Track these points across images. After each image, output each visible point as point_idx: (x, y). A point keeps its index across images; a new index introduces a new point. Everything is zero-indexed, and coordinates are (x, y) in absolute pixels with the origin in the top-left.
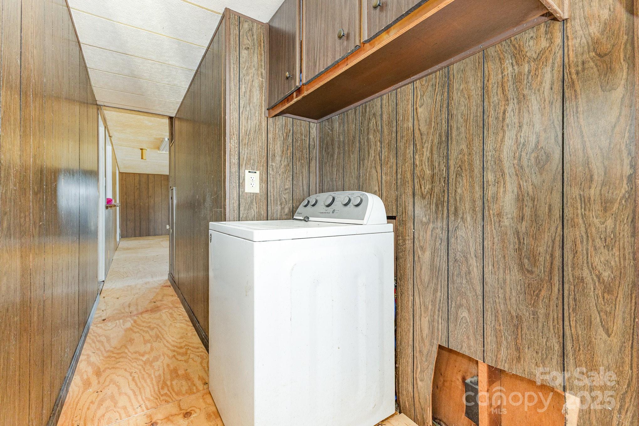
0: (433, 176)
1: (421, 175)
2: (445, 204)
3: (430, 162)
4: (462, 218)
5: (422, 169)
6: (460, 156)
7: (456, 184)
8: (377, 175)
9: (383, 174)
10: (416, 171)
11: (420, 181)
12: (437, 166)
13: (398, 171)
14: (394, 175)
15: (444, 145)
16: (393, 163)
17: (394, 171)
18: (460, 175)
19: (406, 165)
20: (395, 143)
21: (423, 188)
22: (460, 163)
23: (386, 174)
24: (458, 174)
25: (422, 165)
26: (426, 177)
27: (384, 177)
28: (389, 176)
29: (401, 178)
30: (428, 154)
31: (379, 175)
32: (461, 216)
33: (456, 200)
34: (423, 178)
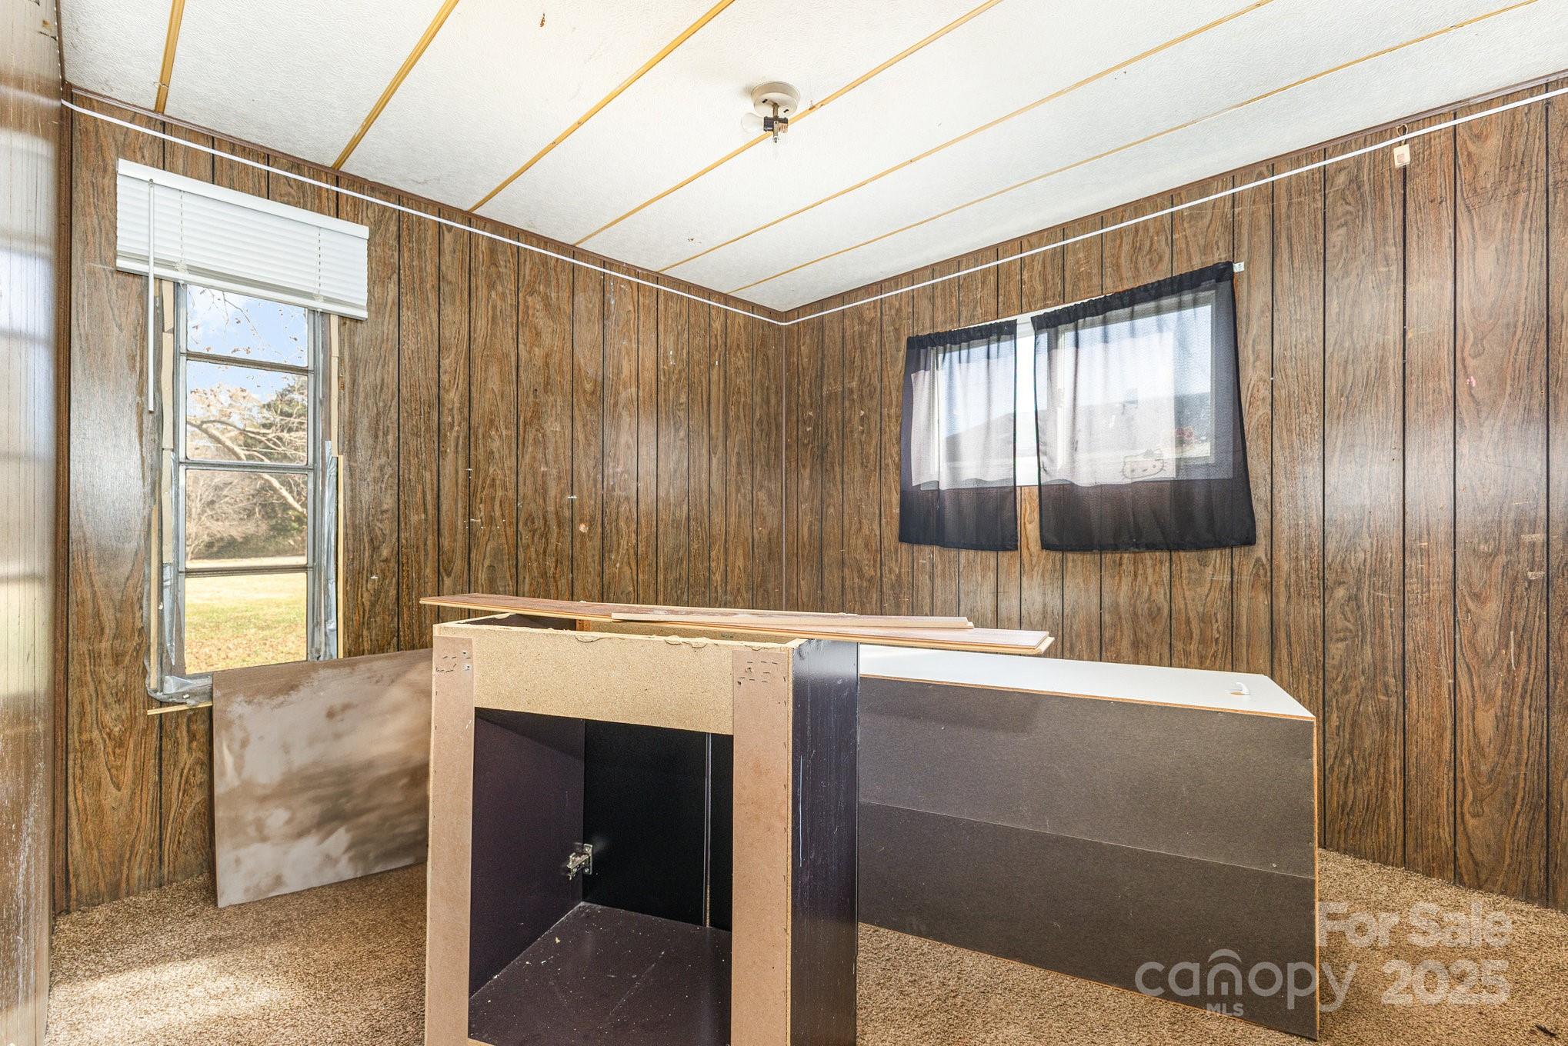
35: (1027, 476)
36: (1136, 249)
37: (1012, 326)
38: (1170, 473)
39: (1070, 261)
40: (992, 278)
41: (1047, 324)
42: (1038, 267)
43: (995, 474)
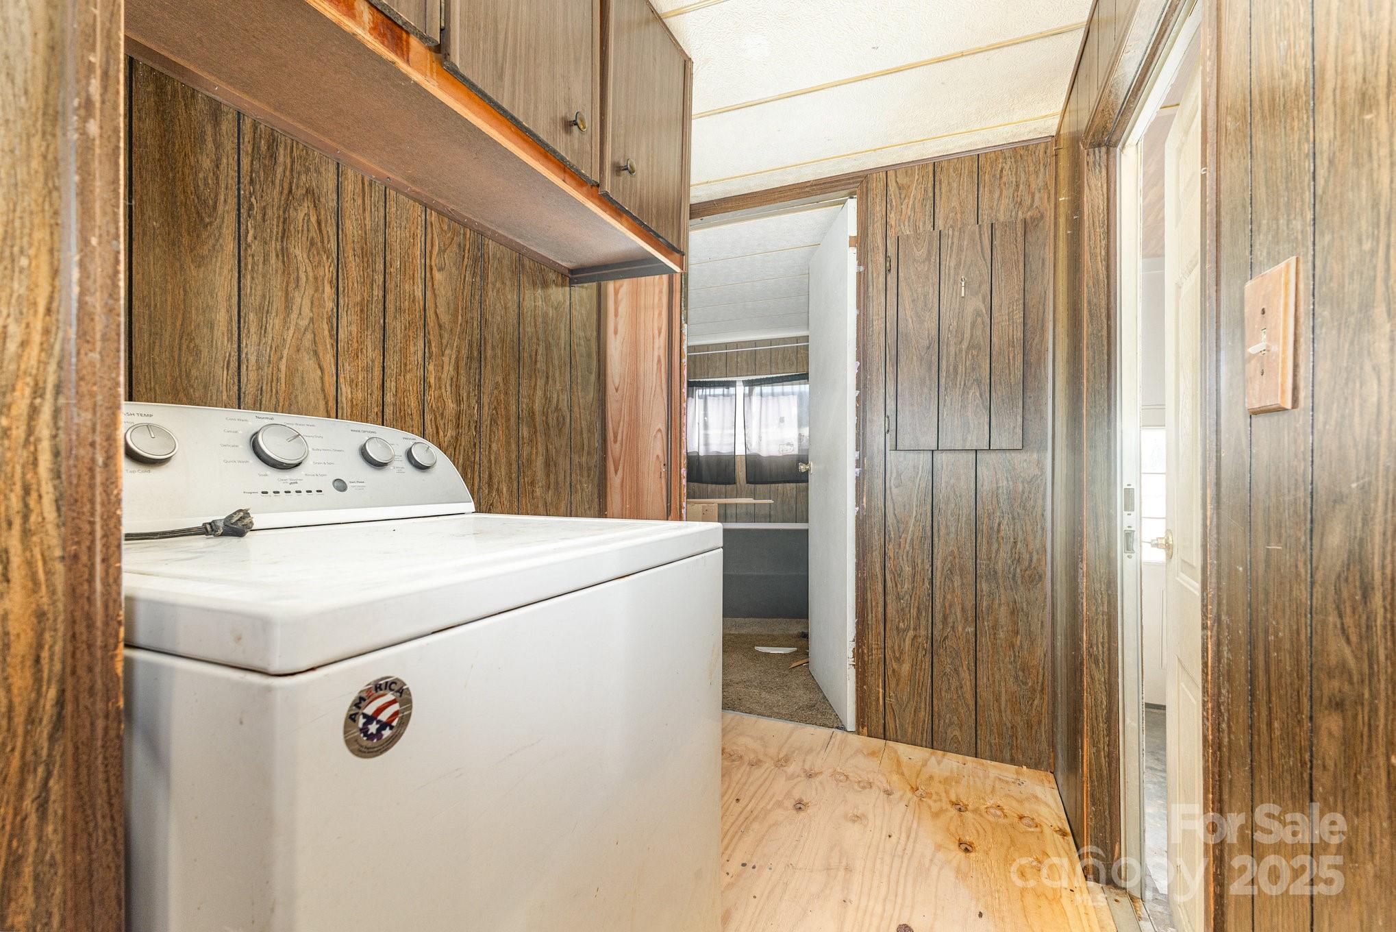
0: (458, 416)
1: (438, 408)
2: (477, 467)
3: (454, 387)
4: (498, 490)
5: (441, 396)
6: (495, 392)
7: (490, 435)
8: (322, 378)
9: (341, 380)
10: (427, 397)
11: (435, 418)
12: (465, 399)
13: (387, 384)
14: (377, 394)
15: (475, 365)
16: (373, 361)
17: (377, 382)
18: (496, 422)
19: (408, 377)
20: (381, 314)
21: (441, 433)
22: (495, 403)
23: (352, 383)
24: (494, 421)
25: (440, 388)
26: (447, 413)
27: (345, 390)
28: (363, 391)
29: (394, 405)
30: (452, 373)
31: (330, 380)
32: (496, 487)
33: (490, 461)
34: (442, 414)
35: (740, 451)
36: (784, 358)
37: (734, 382)
38: (796, 452)
39: (758, 357)
40: (724, 358)
41: (751, 384)
42: (745, 357)
43: (726, 450)
